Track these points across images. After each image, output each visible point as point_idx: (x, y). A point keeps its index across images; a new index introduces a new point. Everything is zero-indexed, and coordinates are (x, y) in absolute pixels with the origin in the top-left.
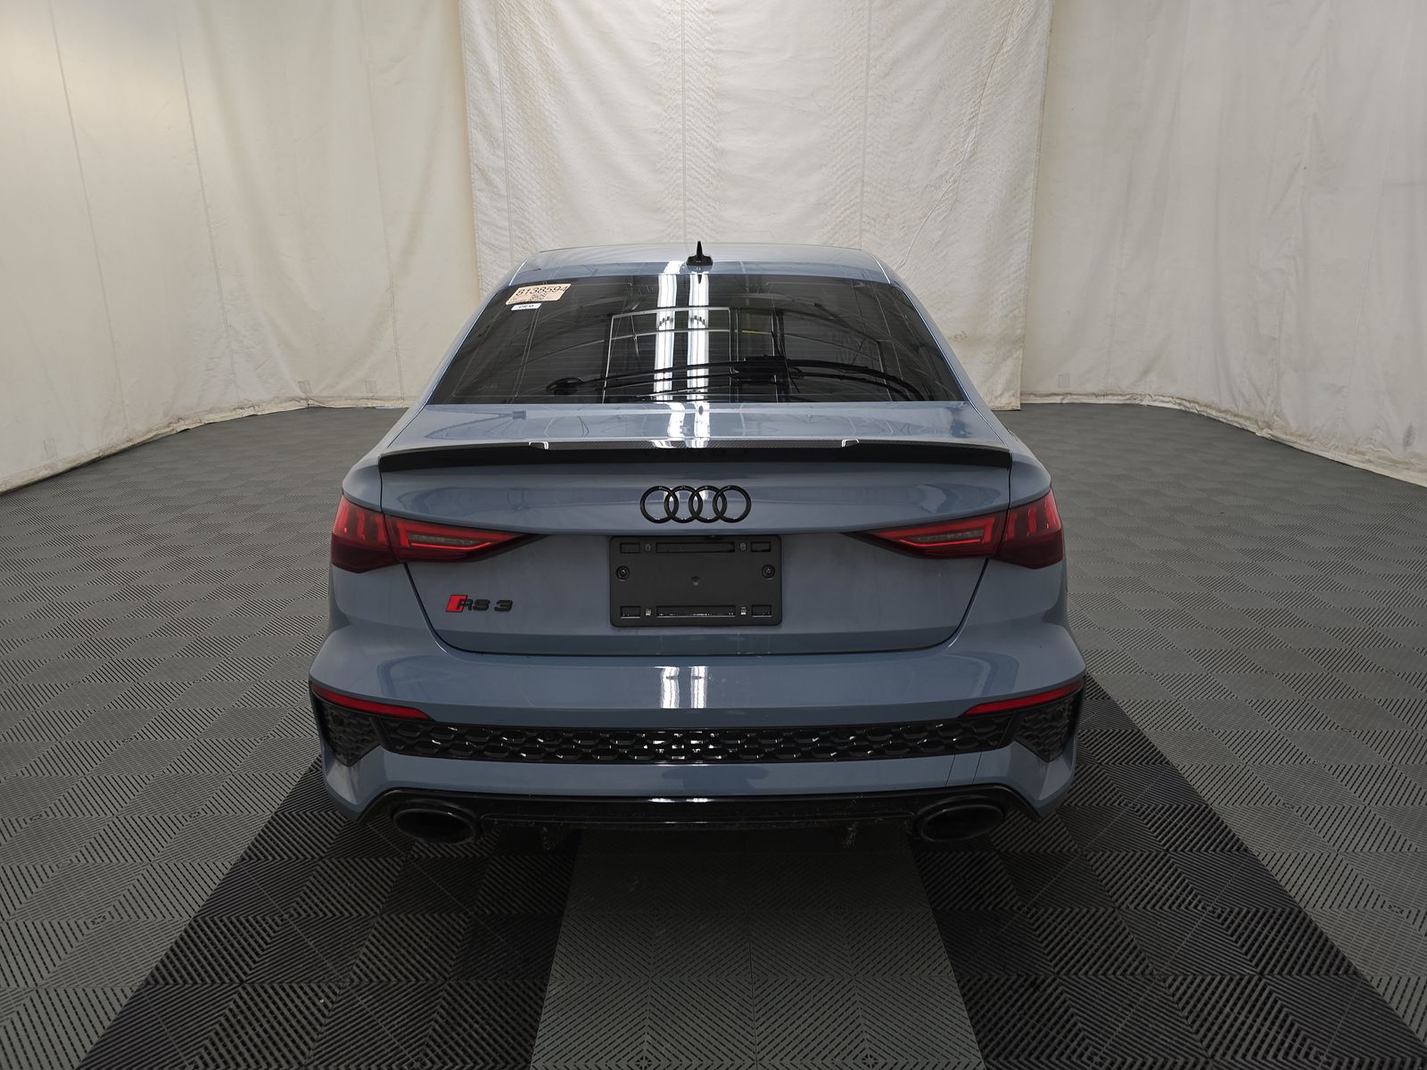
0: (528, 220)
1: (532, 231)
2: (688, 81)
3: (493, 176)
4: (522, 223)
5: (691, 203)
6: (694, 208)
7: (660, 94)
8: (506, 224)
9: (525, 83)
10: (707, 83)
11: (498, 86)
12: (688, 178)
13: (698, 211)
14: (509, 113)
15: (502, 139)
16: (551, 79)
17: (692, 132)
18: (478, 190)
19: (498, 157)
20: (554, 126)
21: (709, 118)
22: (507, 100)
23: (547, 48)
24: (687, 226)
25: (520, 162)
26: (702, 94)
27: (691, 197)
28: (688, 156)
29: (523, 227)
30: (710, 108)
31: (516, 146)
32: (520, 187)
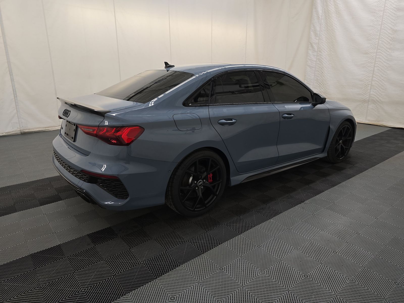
0: (322, 58)
1: (322, 62)
2: (387, 6)
3: (315, 46)
4: (320, 59)
5: (379, 50)
6: (380, 52)
7: (374, 13)
8: (315, 60)
9: (329, 16)
10: (394, 6)
11: (321, 18)
12: (380, 42)
13: (382, 53)
14: (323, 26)
15: (319, 34)
16: (337, 13)
17: (385, 25)
18: (309, 50)
19: (317, 39)
20: (335, 28)
21: (393, 19)
22: (323, 22)
23: (338, 3)
24: (377, 59)
25: (323, 40)
26: (391, 10)
27: (380, 48)
28: (381, 34)
29: (320, 60)
30: (394, 15)
31: (323, 36)
32: (321, 48)
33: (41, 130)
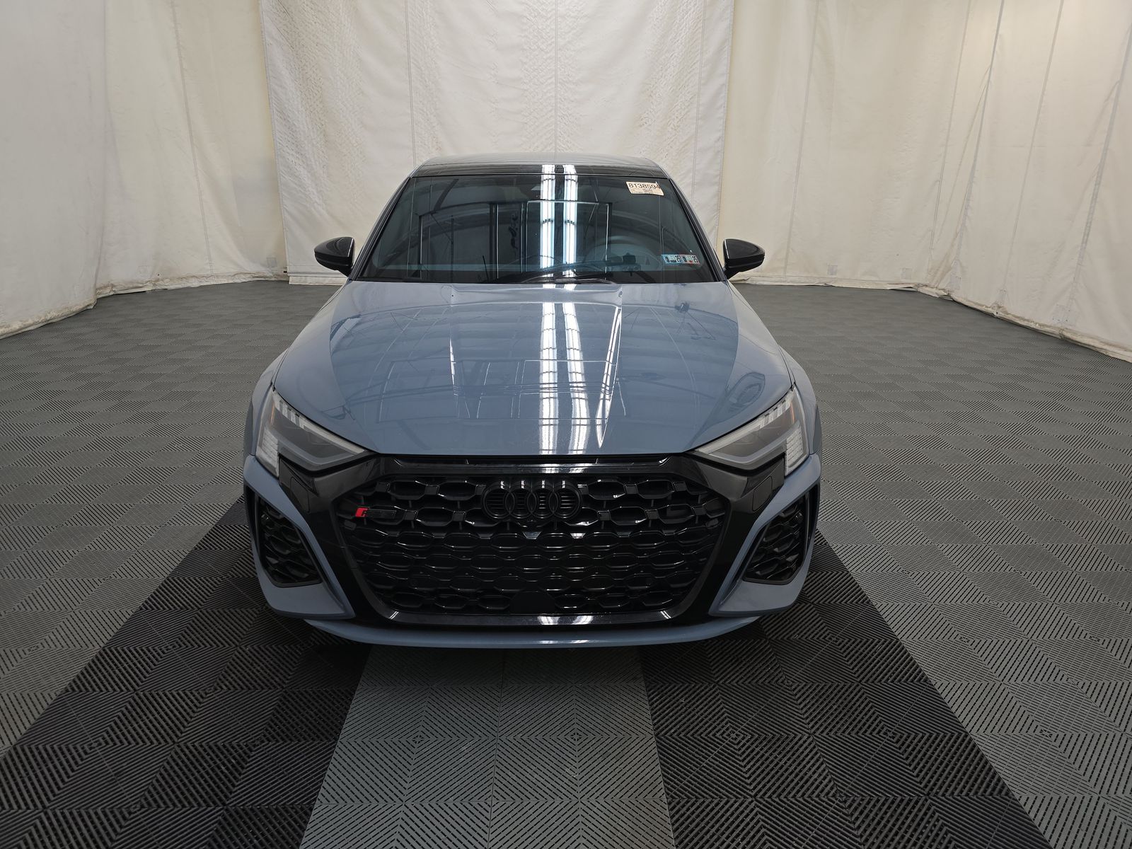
33: (1092, 344)
